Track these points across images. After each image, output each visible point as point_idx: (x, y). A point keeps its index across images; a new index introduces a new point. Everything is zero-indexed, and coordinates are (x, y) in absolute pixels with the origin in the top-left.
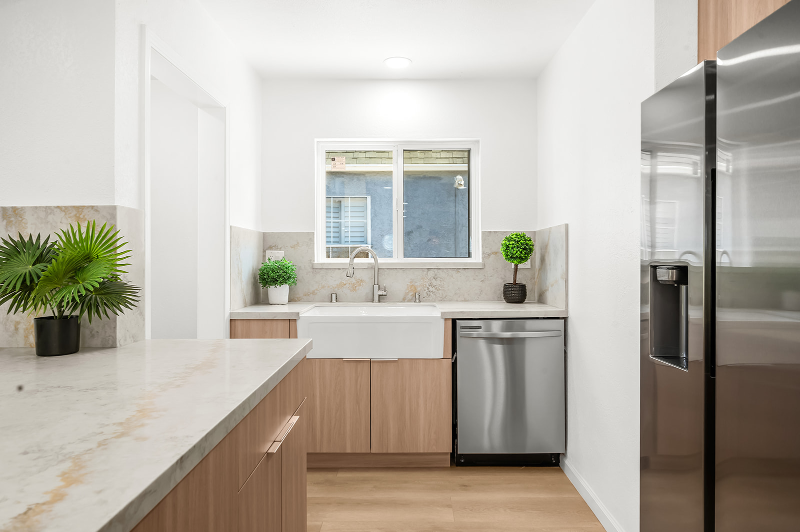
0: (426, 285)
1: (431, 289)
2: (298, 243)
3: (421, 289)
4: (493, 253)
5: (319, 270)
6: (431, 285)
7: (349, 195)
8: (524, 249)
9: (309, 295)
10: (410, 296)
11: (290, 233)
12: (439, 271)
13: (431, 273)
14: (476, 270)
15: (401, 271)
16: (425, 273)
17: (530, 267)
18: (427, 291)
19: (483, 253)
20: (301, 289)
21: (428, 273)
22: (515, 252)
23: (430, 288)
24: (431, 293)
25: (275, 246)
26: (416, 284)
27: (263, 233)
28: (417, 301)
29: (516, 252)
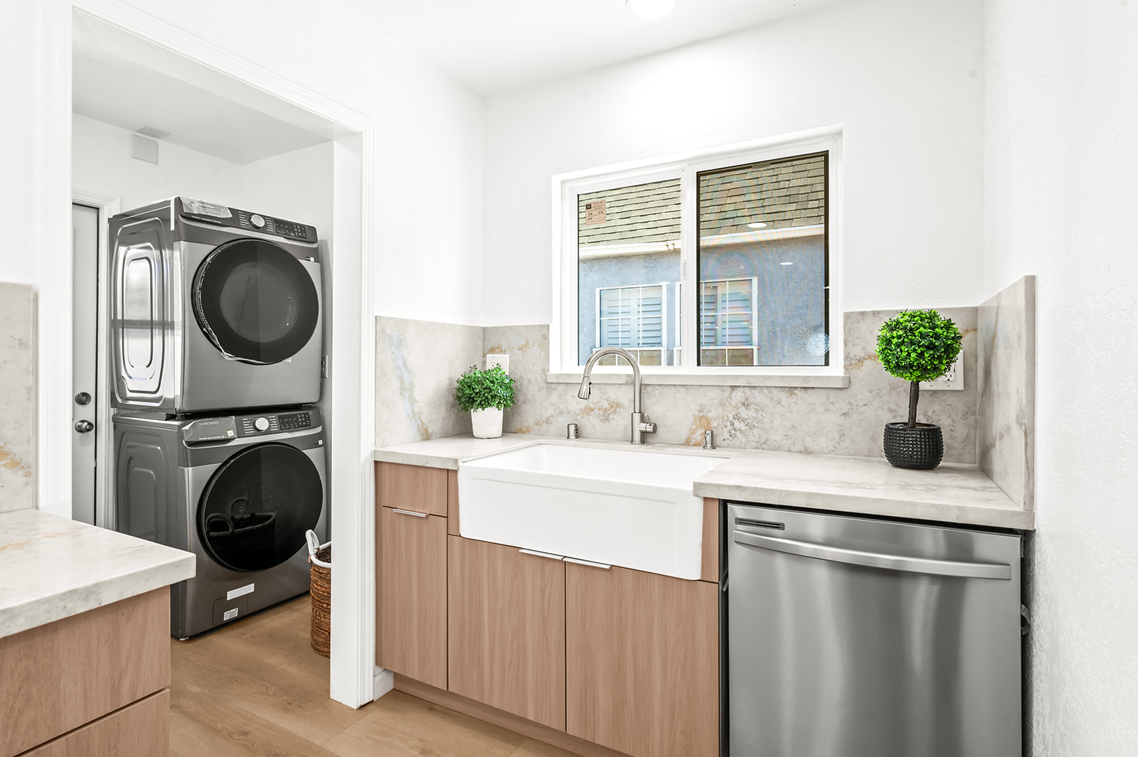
0: (727, 416)
1: (737, 424)
2: (527, 342)
3: (719, 425)
4: (869, 357)
5: (556, 386)
6: (737, 417)
7: (727, 278)
8: (928, 348)
9: (541, 424)
10: (698, 436)
11: (516, 326)
12: (753, 391)
13: (738, 396)
14: (829, 391)
15: (683, 390)
16: (726, 394)
17: (963, 389)
18: (729, 427)
19: (847, 357)
20: (529, 414)
21: (733, 394)
22: (904, 354)
23: (736, 422)
24: (738, 433)
25: (498, 348)
26: (710, 415)
27: (484, 328)
28: (709, 445)
29: (908, 353)
